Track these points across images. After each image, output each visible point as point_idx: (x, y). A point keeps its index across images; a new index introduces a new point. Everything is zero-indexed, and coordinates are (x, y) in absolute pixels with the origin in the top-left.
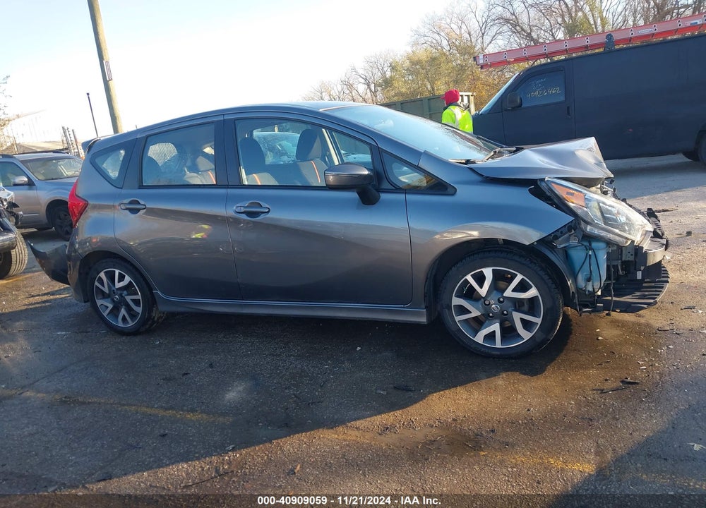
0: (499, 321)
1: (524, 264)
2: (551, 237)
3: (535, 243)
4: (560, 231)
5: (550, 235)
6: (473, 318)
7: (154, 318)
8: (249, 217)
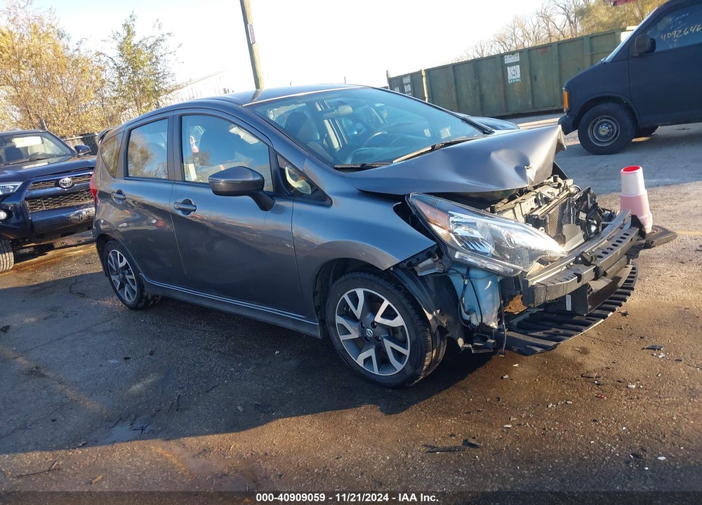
0: (374, 347)
1: (387, 290)
2: (405, 264)
3: (392, 269)
4: (416, 257)
5: (404, 261)
6: (353, 339)
7: (147, 296)
8: (184, 214)
